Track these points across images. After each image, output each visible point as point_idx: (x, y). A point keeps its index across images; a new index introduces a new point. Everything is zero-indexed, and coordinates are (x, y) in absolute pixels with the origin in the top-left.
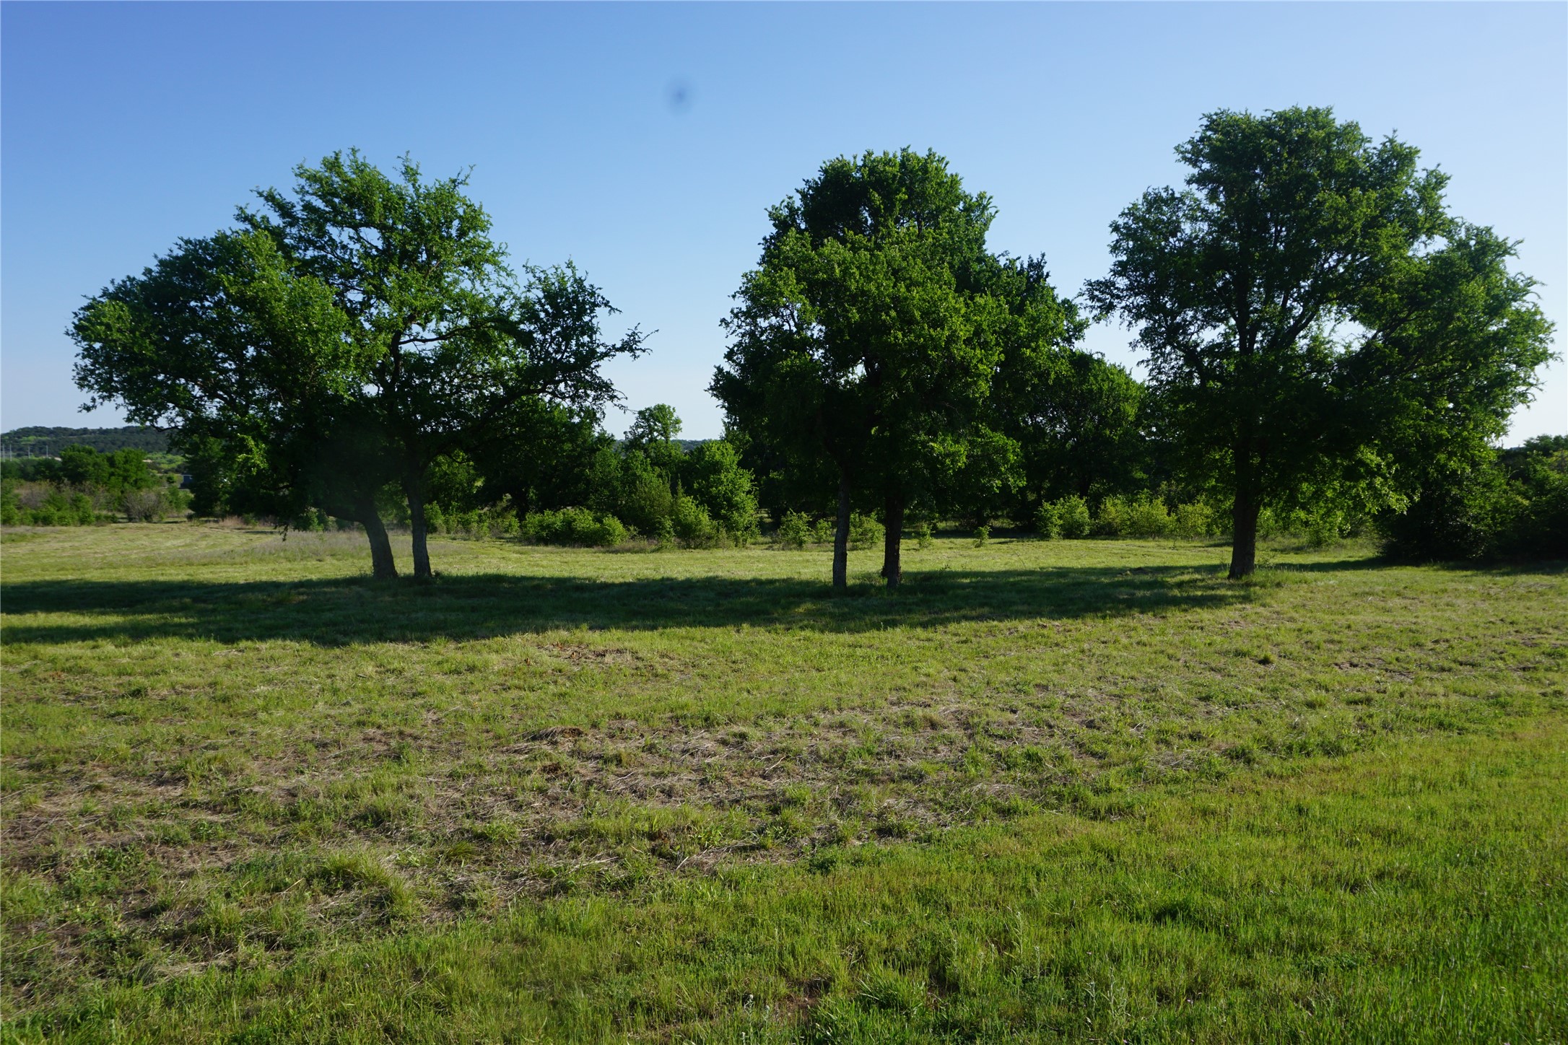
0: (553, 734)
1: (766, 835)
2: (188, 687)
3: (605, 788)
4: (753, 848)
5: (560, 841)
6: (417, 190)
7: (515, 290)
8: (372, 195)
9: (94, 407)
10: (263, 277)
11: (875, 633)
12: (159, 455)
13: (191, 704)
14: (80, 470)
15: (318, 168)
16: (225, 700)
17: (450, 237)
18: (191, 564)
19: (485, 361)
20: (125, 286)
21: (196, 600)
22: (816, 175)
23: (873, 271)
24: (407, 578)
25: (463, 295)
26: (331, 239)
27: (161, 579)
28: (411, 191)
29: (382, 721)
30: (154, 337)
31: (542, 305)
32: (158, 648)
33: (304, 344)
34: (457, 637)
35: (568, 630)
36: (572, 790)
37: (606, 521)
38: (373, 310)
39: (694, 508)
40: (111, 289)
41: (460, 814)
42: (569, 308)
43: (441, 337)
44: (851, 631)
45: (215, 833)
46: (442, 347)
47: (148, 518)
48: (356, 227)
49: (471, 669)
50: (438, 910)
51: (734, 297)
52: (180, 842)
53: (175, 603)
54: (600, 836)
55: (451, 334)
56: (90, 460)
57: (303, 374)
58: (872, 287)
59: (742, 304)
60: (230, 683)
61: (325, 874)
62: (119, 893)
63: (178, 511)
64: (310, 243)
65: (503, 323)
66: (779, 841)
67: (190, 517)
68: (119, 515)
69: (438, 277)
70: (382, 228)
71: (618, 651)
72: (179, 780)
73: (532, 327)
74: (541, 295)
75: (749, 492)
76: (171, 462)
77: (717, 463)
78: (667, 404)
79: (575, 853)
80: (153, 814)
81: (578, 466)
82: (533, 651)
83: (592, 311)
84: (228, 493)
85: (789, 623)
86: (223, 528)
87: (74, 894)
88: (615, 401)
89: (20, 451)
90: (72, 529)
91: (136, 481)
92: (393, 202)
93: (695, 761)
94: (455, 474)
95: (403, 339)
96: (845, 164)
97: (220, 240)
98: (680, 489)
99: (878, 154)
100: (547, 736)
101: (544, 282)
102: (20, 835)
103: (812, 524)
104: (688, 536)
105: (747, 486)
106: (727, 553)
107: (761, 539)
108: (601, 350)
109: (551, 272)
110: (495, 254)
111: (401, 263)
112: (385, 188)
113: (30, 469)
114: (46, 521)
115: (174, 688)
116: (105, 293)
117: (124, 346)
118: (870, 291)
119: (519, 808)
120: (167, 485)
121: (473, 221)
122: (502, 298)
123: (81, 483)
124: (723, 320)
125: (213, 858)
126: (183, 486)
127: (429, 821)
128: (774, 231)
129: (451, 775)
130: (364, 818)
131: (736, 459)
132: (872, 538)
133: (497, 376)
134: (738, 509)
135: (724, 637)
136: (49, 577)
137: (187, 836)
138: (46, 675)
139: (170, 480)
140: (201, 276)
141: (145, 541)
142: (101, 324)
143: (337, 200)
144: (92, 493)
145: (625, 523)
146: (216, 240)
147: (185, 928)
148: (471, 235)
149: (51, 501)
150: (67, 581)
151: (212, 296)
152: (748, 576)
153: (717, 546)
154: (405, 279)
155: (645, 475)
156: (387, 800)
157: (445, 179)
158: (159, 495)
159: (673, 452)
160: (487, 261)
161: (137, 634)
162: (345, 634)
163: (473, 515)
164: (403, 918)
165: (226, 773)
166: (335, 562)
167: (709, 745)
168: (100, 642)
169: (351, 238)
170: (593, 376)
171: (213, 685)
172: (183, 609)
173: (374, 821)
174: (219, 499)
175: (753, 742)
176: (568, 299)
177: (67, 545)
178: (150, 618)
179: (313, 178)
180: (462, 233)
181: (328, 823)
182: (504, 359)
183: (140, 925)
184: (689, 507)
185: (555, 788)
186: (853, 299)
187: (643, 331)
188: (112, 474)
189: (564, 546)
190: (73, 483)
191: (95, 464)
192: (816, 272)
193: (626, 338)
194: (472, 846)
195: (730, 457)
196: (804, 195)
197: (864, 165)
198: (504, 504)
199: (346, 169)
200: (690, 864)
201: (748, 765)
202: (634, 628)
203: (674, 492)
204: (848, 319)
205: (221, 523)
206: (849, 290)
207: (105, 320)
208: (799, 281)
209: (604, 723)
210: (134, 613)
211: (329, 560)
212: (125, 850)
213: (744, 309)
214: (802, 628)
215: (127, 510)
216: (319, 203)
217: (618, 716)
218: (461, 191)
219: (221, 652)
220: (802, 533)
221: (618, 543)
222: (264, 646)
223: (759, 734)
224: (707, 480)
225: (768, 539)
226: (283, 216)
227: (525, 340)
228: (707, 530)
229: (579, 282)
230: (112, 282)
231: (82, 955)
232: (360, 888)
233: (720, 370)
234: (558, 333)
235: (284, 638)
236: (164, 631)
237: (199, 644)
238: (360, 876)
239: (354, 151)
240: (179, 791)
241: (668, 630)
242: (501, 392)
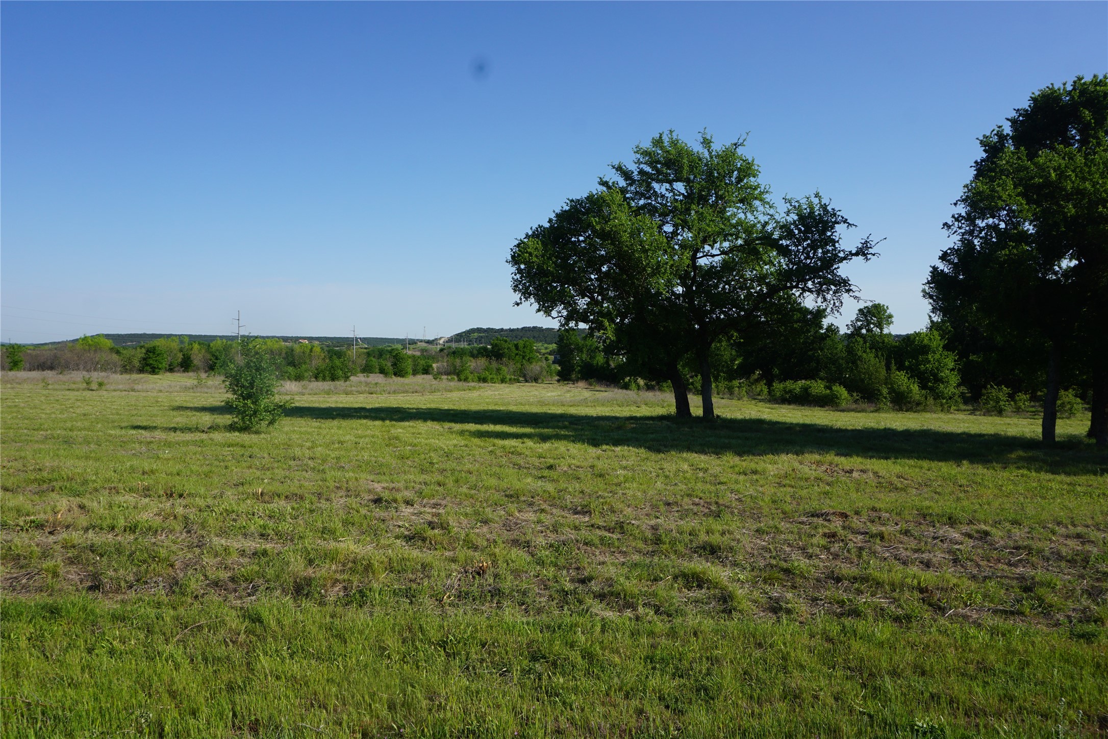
0: (827, 514)
1: (1022, 605)
2: (578, 467)
3: (874, 553)
4: (1012, 613)
5: (846, 583)
6: (710, 153)
7: (777, 217)
8: (683, 159)
9: (521, 303)
10: (615, 218)
11: (1093, 477)
12: (540, 344)
13: (582, 476)
14: (501, 352)
15: (648, 146)
16: (601, 476)
17: (732, 184)
18: (564, 405)
19: (753, 269)
20: (537, 231)
21: (571, 423)
22: (1025, 104)
23: (1089, 172)
24: (698, 418)
25: (740, 223)
26: (655, 192)
27: (550, 412)
28: (707, 155)
29: (701, 495)
30: (554, 259)
31: (796, 226)
32: (556, 445)
33: (639, 260)
34: (740, 454)
35: (820, 454)
36: (848, 551)
37: (834, 388)
38: (679, 237)
39: (906, 380)
40: (530, 233)
41: (767, 555)
42: (816, 227)
43: (723, 253)
44: (1068, 474)
45: (613, 544)
46: (724, 260)
47: (536, 380)
48: (670, 182)
49: (755, 472)
50: (763, 611)
51: (955, 204)
52: (593, 545)
53: (560, 424)
54: (878, 583)
55: (731, 250)
56: (506, 345)
57: (638, 279)
58: (1088, 185)
59: (962, 210)
60: (602, 467)
61: (684, 575)
62: (564, 567)
63: (552, 378)
64: (642, 195)
65: (768, 240)
66: (1036, 612)
67: (558, 381)
68: (521, 379)
69: (723, 211)
70: (688, 181)
71: (861, 471)
72: (587, 512)
73: (788, 242)
74: (796, 218)
75: (952, 370)
76: (546, 348)
77: (925, 346)
78: (882, 304)
79: (859, 592)
80: (576, 528)
81: (811, 350)
82: (796, 465)
83: (832, 228)
84: (580, 366)
85: (1005, 463)
86: (577, 387)
87: (541, 563)
88: (851, 293)
89: (470, 342)
90: (497, 385)
91: (529, 359)
92: (695, 162)
93: (945, 545)
94: (722, 356)
95: (699, 255)
96: (1053, 91)
97: (590, 198)
98: (893, 367)
99: (1088, 79)
100: (822, 515)
101: (798, 209)
102: (508, 529)
103: (1011, 397)
104: (901, 402)
105: (951, 365)
106: (934, 416)
107: (963, 407)
108: (841, 255)
109: (803, 201)
110: (761, 193)
111: (699, 204)
112: (690, 154)
113: (475, 352)
114: (484, 380)
115: (570, 466)
116: (527, 236)
117: (538, 265)
118: (1085, 189)
119: (810, 557)
120: (544, 362)
121: (747, 170)
122: (766, 223)
123: (501, 360)
124: (945, 224)
125: (613, 557)
126: (554, 362)
127: (747, 557)
128: (984, 155)
129: (757, 531)
130: (704, 548)
131: (942, 344)
132: (1071, 409)
133: (761, 279)
134: (943, 383)
135: (947, 468)
136: (491, 407)
137: (597, 541)
138: (501, 454)
139: (547, 359)
140: (579, 221)
141: (537, 393)
142: (527, 253)
143: (659, 166)
144: (506, 365)
145: (850, 390)
146: (587, 198)
147: (606, 591)
148: (745, 181)
149: (487, 369)
150: (500, 410)
151: (584, 232)
152: (960, 431)
153: (924, 410)
154: (702, 213)
155: (865, 355)
156: (716, 539)
157: (728, 144)
158: (541, 367)
159: (886, 340)
160: (756, 199)
161: (544, 438)
162: (665, 446)
163: (736, 383)
164: (740, 611)
165: (613, 512)
166: (647, 408)
167: (957, 536)
168: (525, 440)
169: (667, 190)
170: (834, 275)
171: (592, 467)
172: (565, 427)
173: (710, 551)
174: (574, 370)
175: (997, 539)
176: (815, 219)
177: (497, 393)
178: (546, 431)
179: (645, 153)
180: (739, 180)
181: (680, 548)
182: (767, 267)
183: (581, 588)
184: (902, 379)
185: (835, 548)
186: (1068, 198)
187: (874, 239)
188: (517, 354)
189: (803, 405)
190: (497, 359)
191: (508, 348)
192: (1033, 178)
193: (860, 245)
194: (781, 575)
195: (937, 342)
196: (1014, 122)
197: (1074, 89)
198: (756, 377)
199: (666, 144)
200: (956, 615)
201: (995, 554)
202: (871, 457)
203: (888, 368)
204: (1064, 214)
205: (576, 385)
206: (1065, 190)
207: (529, 250)
208: (1015, 187)
209: (864, 513)
210: (539, 428)
211: (644, 407)
212: (565, 545)
213: (964, 214)
214: (1018, 468)
215: (524, 376)
216: (648, 169)
217: (874, 509)
218: (740, 151)
219: (593, 451)
220: (1002, 403)
221: (844, 405)
222: (618, 449)
223: (1000, 533)
224: (917, 359)
225: (970, 407)
226: (626, 180)
227: (784, 251)
228: (917, 397)
229: (824, 207)
230: (531, 228)
231: (551, 596)
232: (708, 588)
233: (935, 269)
234: (808, 244)
235: (628, 446)
236: (558, 437)
237: (578, 445)
238: (709, 581)
239: (671, 132)
240: (587, 519)
241: (899, 461)
242: (765, 290)
